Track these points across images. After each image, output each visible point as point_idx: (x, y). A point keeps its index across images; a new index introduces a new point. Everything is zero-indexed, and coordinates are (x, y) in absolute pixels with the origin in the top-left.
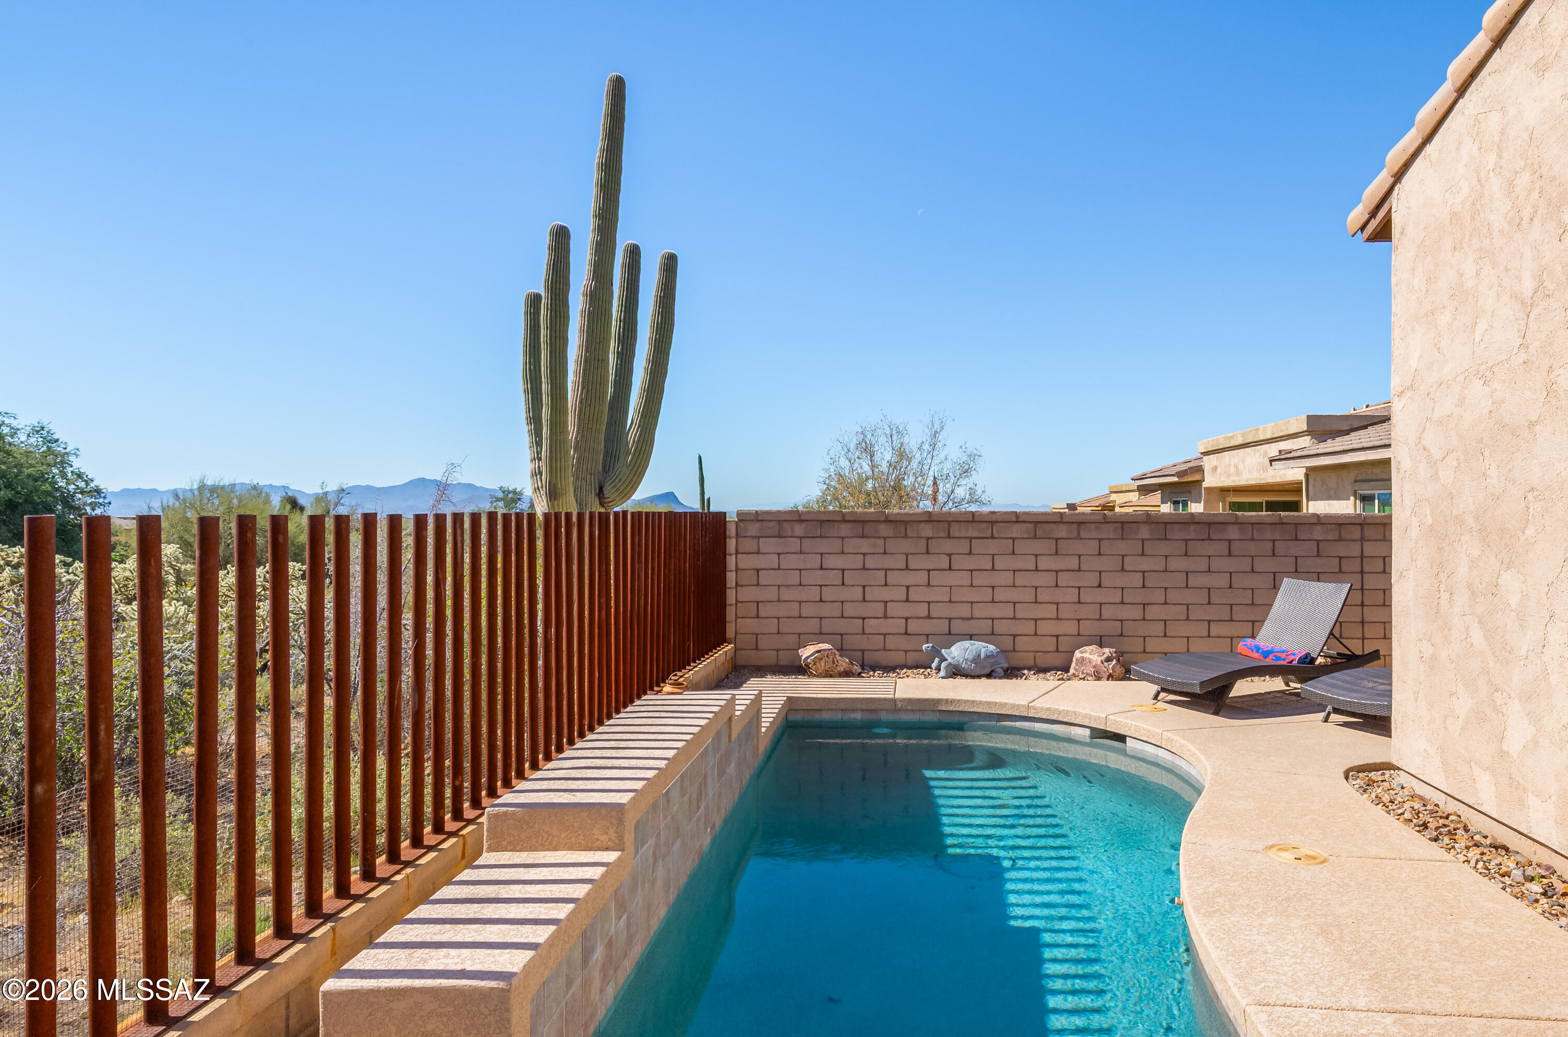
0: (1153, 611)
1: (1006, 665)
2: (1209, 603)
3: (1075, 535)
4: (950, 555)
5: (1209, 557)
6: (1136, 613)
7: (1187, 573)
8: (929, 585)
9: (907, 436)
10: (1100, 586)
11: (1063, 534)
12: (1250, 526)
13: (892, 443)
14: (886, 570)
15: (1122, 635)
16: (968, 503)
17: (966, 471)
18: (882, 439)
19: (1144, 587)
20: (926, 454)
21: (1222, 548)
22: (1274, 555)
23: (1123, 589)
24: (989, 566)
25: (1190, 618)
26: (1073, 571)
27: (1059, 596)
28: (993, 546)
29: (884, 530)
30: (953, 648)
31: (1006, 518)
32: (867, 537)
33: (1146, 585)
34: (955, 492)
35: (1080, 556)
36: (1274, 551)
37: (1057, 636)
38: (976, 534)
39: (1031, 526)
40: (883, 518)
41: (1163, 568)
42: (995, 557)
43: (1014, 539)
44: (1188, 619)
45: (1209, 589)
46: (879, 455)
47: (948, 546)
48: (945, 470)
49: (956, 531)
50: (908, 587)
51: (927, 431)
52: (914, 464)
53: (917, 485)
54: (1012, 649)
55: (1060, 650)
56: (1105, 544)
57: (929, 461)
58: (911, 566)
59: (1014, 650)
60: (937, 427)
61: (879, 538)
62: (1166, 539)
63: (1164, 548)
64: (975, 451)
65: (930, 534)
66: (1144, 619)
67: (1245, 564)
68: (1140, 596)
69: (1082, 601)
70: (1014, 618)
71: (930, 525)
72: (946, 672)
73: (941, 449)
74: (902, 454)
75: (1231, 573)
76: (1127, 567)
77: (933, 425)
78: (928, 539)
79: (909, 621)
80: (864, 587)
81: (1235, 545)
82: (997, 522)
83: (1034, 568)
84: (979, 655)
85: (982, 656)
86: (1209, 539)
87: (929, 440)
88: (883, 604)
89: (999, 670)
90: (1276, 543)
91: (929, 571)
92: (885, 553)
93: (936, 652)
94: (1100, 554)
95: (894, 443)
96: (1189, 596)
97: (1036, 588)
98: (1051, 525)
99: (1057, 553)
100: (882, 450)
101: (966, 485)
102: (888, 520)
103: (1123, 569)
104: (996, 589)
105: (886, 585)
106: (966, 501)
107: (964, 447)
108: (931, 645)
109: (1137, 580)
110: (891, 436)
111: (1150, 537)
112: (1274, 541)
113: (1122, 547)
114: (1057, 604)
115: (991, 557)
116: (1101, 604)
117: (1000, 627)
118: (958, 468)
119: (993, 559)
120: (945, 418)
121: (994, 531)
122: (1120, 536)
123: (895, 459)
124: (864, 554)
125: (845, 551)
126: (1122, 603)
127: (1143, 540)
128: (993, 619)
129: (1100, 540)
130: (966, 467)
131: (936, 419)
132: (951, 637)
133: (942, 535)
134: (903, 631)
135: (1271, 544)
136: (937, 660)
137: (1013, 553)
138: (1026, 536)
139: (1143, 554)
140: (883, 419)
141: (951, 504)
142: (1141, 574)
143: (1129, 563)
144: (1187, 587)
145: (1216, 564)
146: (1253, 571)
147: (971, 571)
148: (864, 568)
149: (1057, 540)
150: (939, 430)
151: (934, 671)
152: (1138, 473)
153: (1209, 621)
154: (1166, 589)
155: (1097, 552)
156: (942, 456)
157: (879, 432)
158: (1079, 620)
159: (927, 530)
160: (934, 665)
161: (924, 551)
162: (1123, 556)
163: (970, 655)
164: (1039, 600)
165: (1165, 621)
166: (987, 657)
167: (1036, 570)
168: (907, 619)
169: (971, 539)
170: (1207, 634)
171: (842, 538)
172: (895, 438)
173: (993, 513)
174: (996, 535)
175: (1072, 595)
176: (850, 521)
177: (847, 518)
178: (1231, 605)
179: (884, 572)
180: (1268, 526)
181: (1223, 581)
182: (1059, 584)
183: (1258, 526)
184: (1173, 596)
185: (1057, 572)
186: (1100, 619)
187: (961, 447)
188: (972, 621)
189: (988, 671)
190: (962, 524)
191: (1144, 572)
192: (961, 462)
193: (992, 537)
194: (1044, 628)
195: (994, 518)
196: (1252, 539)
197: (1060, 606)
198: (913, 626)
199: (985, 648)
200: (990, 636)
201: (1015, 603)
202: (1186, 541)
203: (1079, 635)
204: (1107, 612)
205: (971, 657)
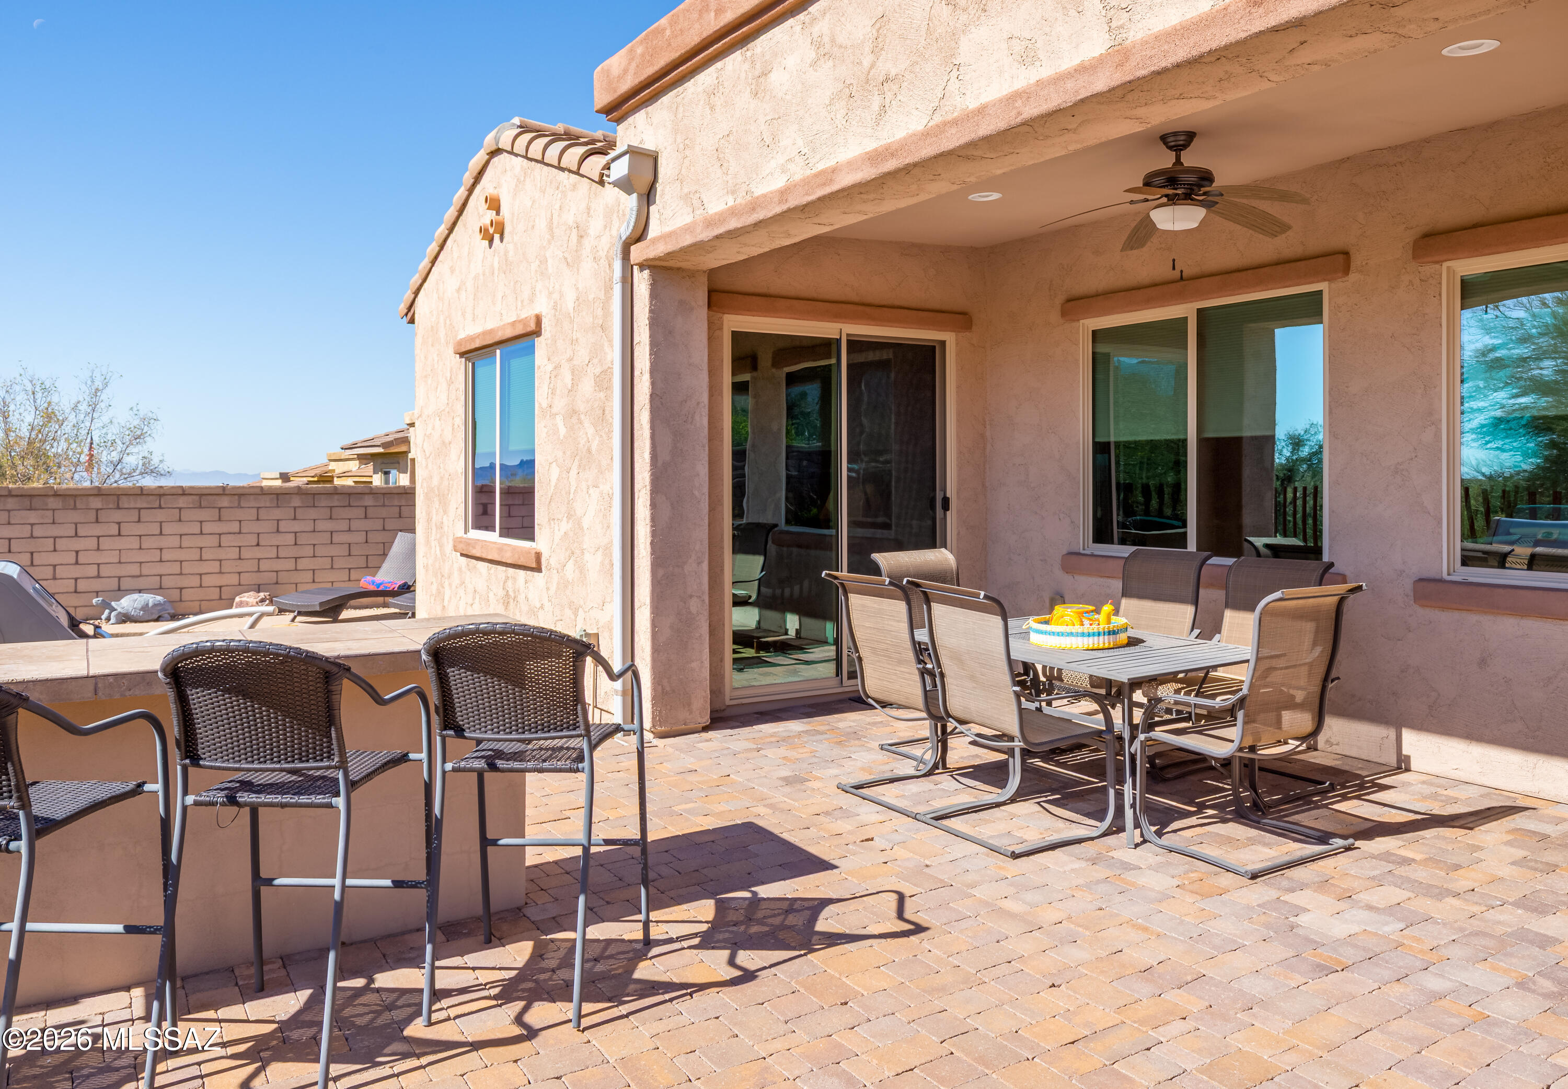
0: (303, 563)
1: (172, 611)
2: (350, 555)
3: (236, 505)
4: (119, 523)
5: (350, 519)
6: (290, 564)
7: (332, 533)
8: (98, 549)
9: (57, 395)
10: (258, 545)
11: (226, 504)
12: (382, 496)
13: (35, 402)
14: (55, 538)
15: (277, 583)
16: (141, 474)
17: (138, 438)
18: (21, 397)
19: (296, 544)
20: (82, 416)
21: (360, 512)
22: (400, 517)
23: (278, 546)
24: (158, 532)
25: (334, 567)
26: (234, 533)
27: (222, 554)
28: (160, 515)
29: (52, 503)
30: (123, 601)
31: (174, 491)
32: (35, 510)
33: (298, 543)
34: (124, 461)
35: (240, 521)
36: (400, 513)
37: (220, 587)
38: (145, 505)
39: (197, 498)
40: (51, 493)
41: (312, 529)
42: (163, 524)
43: (180, 509)
44: (332, 568)
45: (350, 544)
46: (17, 416)
47: (117, 516)
48: (110, 435)
49: (124, 502)
50: (77, 552)
51: (84, 388)
52: (67, 428)
53: (71, 453)
54: (179, 599)
55: (223, 597)
56: (262, 511)
57: (88, 424)
58: (80, 534)
59: (181, 601)
60: (98, 383)
61: (47, 510)
62: (314, 506)
63: (312, 513)
64: (150, 415)
65: (99, 506)
66: (296, 570)
67: (378, 525)
68: (293, 552)
69: (242, 557)
70: (181, 574)
71: (100, 498)
72: (117, 619)
73: (105, 411)
74: (49, 416)
75: (367, 532)
76: (281, 529)
77: (93, 382)
78: (97, 510)
79: (78, 581)
80: (32, 553)
81: (370, 510)
82: (164, 495)
83: (199, 532)
84: (147, 604)
85: (150, 605)
86: (350, 506)
87: (88, 399)
88: (51, 568)
89: (166, 615)
90: (402, 508)
91: (98, 537)
92: (54, 523)
93: (106, 605)
94: (258, 519)
95: (38, 401)
96: (333, 551)
97: (201, 548)
98: (215, 497)
99: (220, 520)
100: (21, 411)
101: (138, 453)
102: (57, 494)
103: (278, 531)
104: (164, 551)
105: (55, 550)
106: (138, 472)
107: (135, 409)
108: (101, 599)
109: (290, 539)
110: (33, 393)
111: (301, 505)
112: (400, 506)
113: (277, 513)
114: (220, 561)
115: (159, 524)
116: (259, 559)
117: (168, 582)
118: (127, 433)
119: (161, 526)
120: (110, 374)
121: (162, 503)
122: (275, 505)
123: (39, 421)
124: (32, 525)
125: (12, 522)
126: (278, 558)
127: (295, 508)
128: (161, 576)
129: (258, 508)
130: (139, 433)
131: (97, 374)
132: (120, 592)
133: (111, 506)
134: (72, 589)
135: (398, 508)
136: (107, 611)
137: (180, 520)
138: (191, 506)
139: (295, 519)
140: (22, 372)
141: (117, 475)
142: (294, 534)
143: (283, 526)
144: (331, 543)
145: (356, 525)
146: (384, 529)
147: (140, 536)
148: (32, 537)
149: (220, 509)
150: (100, 387)
151: (103, 621)
152: (348, 442)
153: (350, 569)
154: (314, 545)
155: (256, 518)
156: (105, 419)
157: (17, 388)
158: (239, 573)
159: (96, 503)
160: (103, 617)
161: (94, 520)
162: (278, 520)
163: (138, 605)
164: (203, 558)
165: (314, 570)
166: (155, 605)
167: (201, 533)
168: (76, 579)
169: (140, 509)
170: (347, 579)
171: (9, 511)
172: (39, 395)
173: (161, 487)
174: (163, 506)
175: (234, 553)
176: (17, 496)
177: (13, 493)
178: (367, 556)
179: (52, 539)
180: (396, 496)
181: (361, 537)
182: (222, 545)
183: (388, 495)
184: (320, 551)
185: (220, 535)
186: (259, 571)
187: (131, 409)
188: (141, 579)
189: (156, 617)
190: (131, 497)
191: (296, 533)
192: (132, 426)
193: (160, 507)
194: (207, 581)
195: (162, 492)
196: (384, 506)
197: (223, 562)
198: (82, 585)
199: (151, 599)
200: (159, 589)
201: (181, 562)
202: (331, 507)
203: (240, 585)
204: (264, 566)
205: (140, 606)
